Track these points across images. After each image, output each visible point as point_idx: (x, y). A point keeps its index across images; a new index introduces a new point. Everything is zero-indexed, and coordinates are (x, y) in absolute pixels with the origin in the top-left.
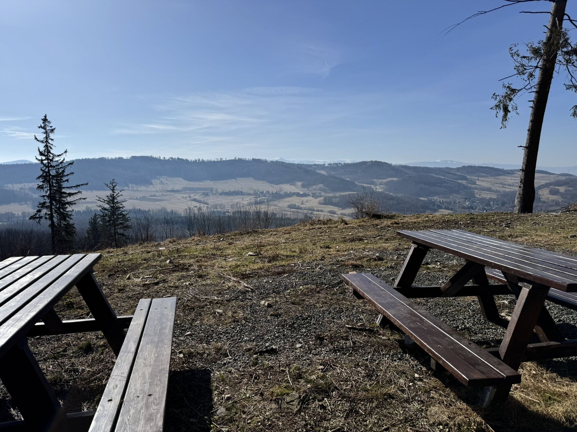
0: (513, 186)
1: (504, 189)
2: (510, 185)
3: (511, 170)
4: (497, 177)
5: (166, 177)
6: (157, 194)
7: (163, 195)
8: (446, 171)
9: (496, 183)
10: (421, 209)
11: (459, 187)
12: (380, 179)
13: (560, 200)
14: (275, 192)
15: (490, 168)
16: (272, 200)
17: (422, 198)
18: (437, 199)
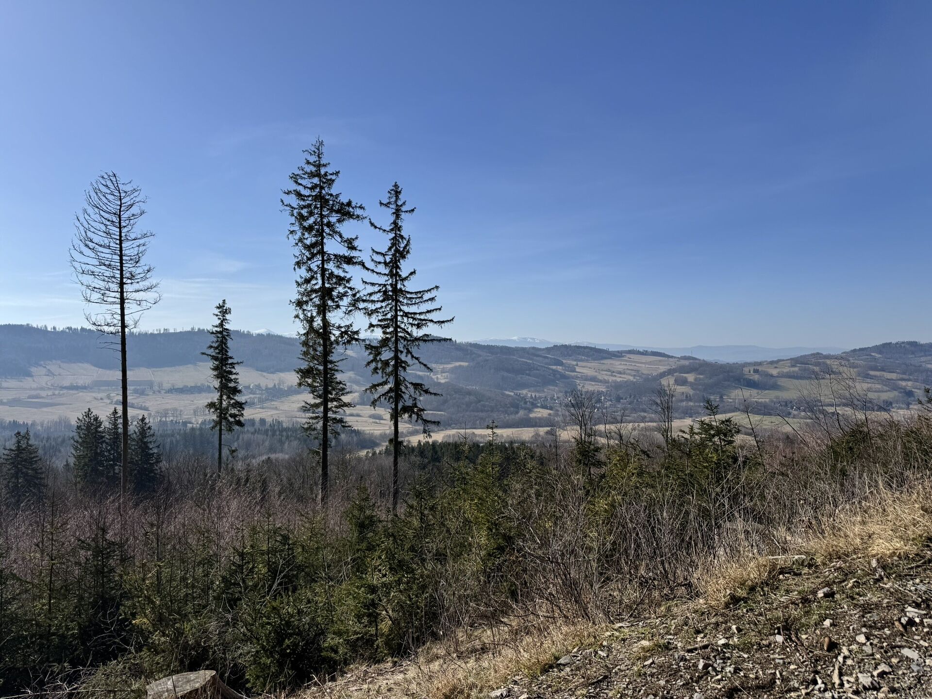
0: (624, 373)
1: (614, 378)
2: (620, 373)
3: (618, 352)
4: (602, 362)
5: (59, 362)
6: (43, 393)
7: (54, 395)
8: (533, 352)
9: (602, 370)
10: (512, 409)
11: (554, 375)
12: (441, 363)
13: (691, 392)
14: (271, 385)
15: (591, 348)
16: (267, 400)
17: (507, 393)
18: (527, 394)
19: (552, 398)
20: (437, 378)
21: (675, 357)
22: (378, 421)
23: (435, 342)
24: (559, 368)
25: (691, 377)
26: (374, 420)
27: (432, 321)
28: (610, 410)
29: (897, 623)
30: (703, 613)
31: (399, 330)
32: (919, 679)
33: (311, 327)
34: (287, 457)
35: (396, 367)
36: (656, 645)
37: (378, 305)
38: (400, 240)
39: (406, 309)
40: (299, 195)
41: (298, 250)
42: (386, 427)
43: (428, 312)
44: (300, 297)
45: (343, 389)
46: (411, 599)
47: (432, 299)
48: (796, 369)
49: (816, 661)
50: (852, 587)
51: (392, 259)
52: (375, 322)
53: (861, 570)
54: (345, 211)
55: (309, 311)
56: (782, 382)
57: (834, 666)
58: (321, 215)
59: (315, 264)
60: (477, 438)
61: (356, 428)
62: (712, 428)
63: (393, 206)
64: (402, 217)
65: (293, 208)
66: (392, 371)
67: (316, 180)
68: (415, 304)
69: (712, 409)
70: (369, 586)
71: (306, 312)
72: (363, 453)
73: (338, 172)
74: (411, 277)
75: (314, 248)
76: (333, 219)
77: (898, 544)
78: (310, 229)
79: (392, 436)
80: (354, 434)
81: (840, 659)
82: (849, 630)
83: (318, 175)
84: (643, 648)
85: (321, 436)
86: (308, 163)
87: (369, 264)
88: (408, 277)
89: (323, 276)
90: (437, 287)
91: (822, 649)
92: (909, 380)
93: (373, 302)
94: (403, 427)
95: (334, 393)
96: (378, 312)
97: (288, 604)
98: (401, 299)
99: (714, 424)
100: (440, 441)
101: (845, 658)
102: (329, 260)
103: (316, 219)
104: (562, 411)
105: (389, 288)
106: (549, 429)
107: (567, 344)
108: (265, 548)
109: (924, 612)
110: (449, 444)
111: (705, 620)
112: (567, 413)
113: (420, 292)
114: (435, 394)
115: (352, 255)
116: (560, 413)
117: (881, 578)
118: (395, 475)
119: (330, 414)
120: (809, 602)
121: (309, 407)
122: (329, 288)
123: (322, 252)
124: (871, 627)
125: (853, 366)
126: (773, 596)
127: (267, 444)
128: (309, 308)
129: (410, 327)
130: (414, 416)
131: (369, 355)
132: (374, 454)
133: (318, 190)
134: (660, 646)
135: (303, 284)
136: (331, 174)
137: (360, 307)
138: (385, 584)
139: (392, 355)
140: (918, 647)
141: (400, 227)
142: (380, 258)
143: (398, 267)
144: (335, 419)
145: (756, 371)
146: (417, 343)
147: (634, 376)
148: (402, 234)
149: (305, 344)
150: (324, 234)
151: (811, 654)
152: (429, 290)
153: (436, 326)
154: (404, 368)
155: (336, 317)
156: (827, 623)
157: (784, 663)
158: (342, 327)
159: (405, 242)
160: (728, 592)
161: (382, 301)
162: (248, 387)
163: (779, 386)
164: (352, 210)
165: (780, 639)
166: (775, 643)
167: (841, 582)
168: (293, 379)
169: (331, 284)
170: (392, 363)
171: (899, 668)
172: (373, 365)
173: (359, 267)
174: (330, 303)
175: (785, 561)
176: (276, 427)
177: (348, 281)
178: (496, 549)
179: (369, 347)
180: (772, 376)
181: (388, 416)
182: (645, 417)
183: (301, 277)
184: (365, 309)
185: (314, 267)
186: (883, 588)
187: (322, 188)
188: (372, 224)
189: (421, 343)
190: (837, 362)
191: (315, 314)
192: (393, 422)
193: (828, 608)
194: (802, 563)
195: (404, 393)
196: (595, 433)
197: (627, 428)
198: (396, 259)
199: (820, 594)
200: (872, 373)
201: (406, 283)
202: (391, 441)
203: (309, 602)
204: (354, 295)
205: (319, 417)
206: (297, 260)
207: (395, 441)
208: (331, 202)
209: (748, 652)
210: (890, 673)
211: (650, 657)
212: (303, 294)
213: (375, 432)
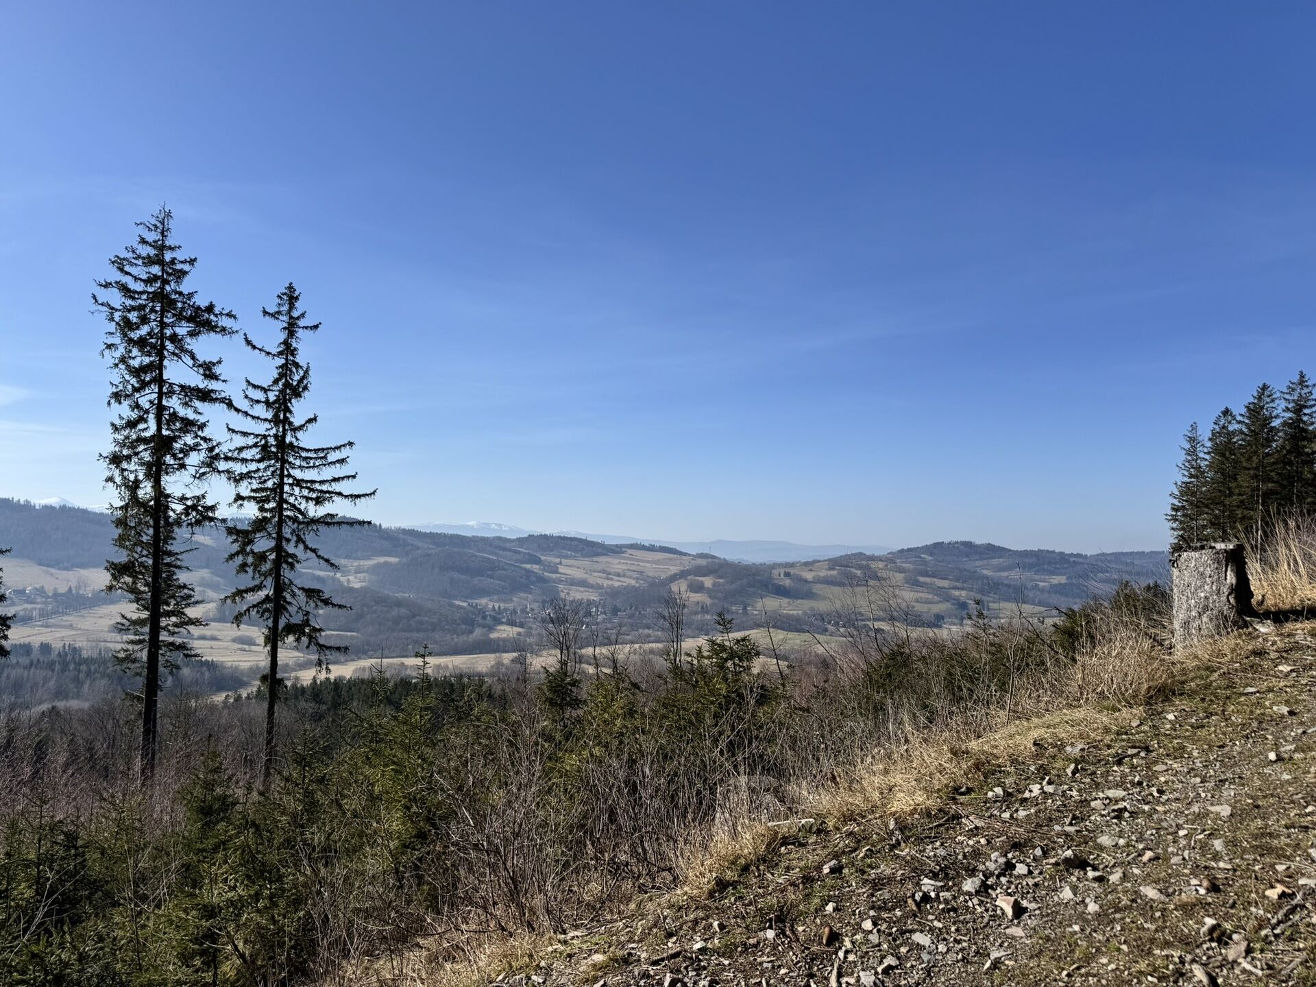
0: (624, 576)
1: (610, 582)
2: (619, 575)
3: (617, 546)
4: (595, 559)
8: (499, 544)
9: (595, 571)
10: (464, 626)
11: (528, 578)
12: (357, 559)
13: (708, 601)
14: (62, 589)
15: (580, 540)
16: (55, 612)
17: (457, 603)
18: (487, 604)
19: (524, 611)
20: (348, 581)
21: (689, 555)
22: (246, 647)
23: (344, 526)
24: (535, 567)
25: (708, 582)
26: (240, 646)
27: (340, 494)
28: (602, 626)
29: (910, 901)
30: (681, 908)
31: (285, 506)
32: (928, 971)
33: (134, 496)
34: (86, 705)
35: (277, 564)
36: (611, 960)
37: (253, 466)
38: (294, 370)
39: (298, 474)
40: (125, 289)
41: (117, 376)
42: (259, 658)
43: (335, 480)
44: (117, 449)
45: (190, 597)
46: (275, 922)
47: (342, 461)
48: (834, 573)
49: (812, 960)
50: (863, 858)
51: (278, 397)
52: (245, 492)
53: (876, 833)
54: (203, 320)
55: (131, 472)
56: (817, 589)
57: (832, 965)
58: (162, 322)
59: (146, 398)
60: (409, 672)
61: (210, 659)
62: (725, 650)
63: (285, 318)
64: (298, 335)
65: (112, 308)
66: (271, 570)
67: (156, 270)
68: (313, 467)
69: (725, 624)
70: (205, 906)
71: (126, 473)
72: (219, 698)
73: (195, 260)
74: (309, 426)
75: (146, 373)
76: (182, 330)
77: (920, 798)
78: (141, 343)
79: (267, 671)
80: (205, 668)
81: (841, 954)
82: (854, 915)
83: (159, 261)
84: (594, 965)
85: (145, 672)
86: (143, 241)
87: (242, 404)
88: (303, 425)
89: (159, 418)
90: (351, 444)
91: (820, 943)
92: (962, 589)
93: (244, 461)
94: (287, 655)
95: (173, 602)
96: (251, 478)
97: (62, 946)
98: (291, 459)
99: (727, 643)
100: (348, 677)
101: (847, 952)
102: (171, 393)
103: (152, 330)
104: (537, 628)
105: (272, 441)
106: (515, 654)
107: (548, 533)
108: (32, 856)
109: (941, 884)
110: (362, 681)
111: (682, 917)
112: (544, 632)
113: (323, 450)
114: (340, 606)
115: (210, 387)
116: (534, 632)
117: (898, 843)
118: (270, 732)
119: (164, 636)
120: (812, 881)
121: (127, 623)
122: (168, 437)
123: (160, 381)
124: (880, 908)
125: (901, 570)
126: (769, 875)
127: (52, 684)
128: (132, 467)
129: (304, 502)
130: (305, 640)
131: (232, 543)
132: (238, 699)
133: (158, 285)
134: (616, 961)
135: (123, 428)
136: (182, 262)
137: (221, 468)
138: (232, 902)
139: (272, 544)
140: (932, 930)
141: (295, 349)
142: (260, 395)
143: (288, 410)
144: (172, 644)
145: (787, 575)
146: (315, 527)
147: (637, 579)
148: (296, 360)
149: (121, 522)
150: (166, 353)
151: (807, 952)
152: (338, 448)
153: (347, 502)
154: (292, 566)
155: (177, 484)
156: (830, 907)
157: (773, 967)
158: (187, 499)
159: (302, 373)
160: (714, 875)
161: (259, 461)
162: (21, 592)
163: (814, 594)
164: (215, 319)
165: (770, 934)
166: (765, 940)
167: (851, 852)
168: (102, 578)
169: (172, 430)
170: (273, 556)
171: (907, 958)
172: (239, 560)
173: (221, 408)
174: (169, 459)
175: (790, 828)
176: (69, 658)
177: (202, 427)
178: (415, 837)
179: (231, 531)
180: (806, 581)
181: (261, 640)
182: (649, 636)
183: (121, 418)
184: (228, 471)
185: (144, 402)
186: (898, 857)
187: (166, 282)
188: (249, 342)
189: (322, 528)
190: (881, 565)
191: (141, 477)
192: (268, 648)
193: (833, 888)
194: (809, 830)
195: (289, 603)
196: (581, 660)
197: (623, 652)
198: (285, 397)
199: (826, 870)
200: (922, 579)
201: (300, 434)
202: (264, 678)
203: (101, 939)
204: (211, 449)
205: (144, 641)
206: (115, 390)
207: (272, 679)
208: (180, 305)
209: (730, 957)
210: (896, 967)
211: (602, 977)
212: (123, 445)
213: (241, 664)
